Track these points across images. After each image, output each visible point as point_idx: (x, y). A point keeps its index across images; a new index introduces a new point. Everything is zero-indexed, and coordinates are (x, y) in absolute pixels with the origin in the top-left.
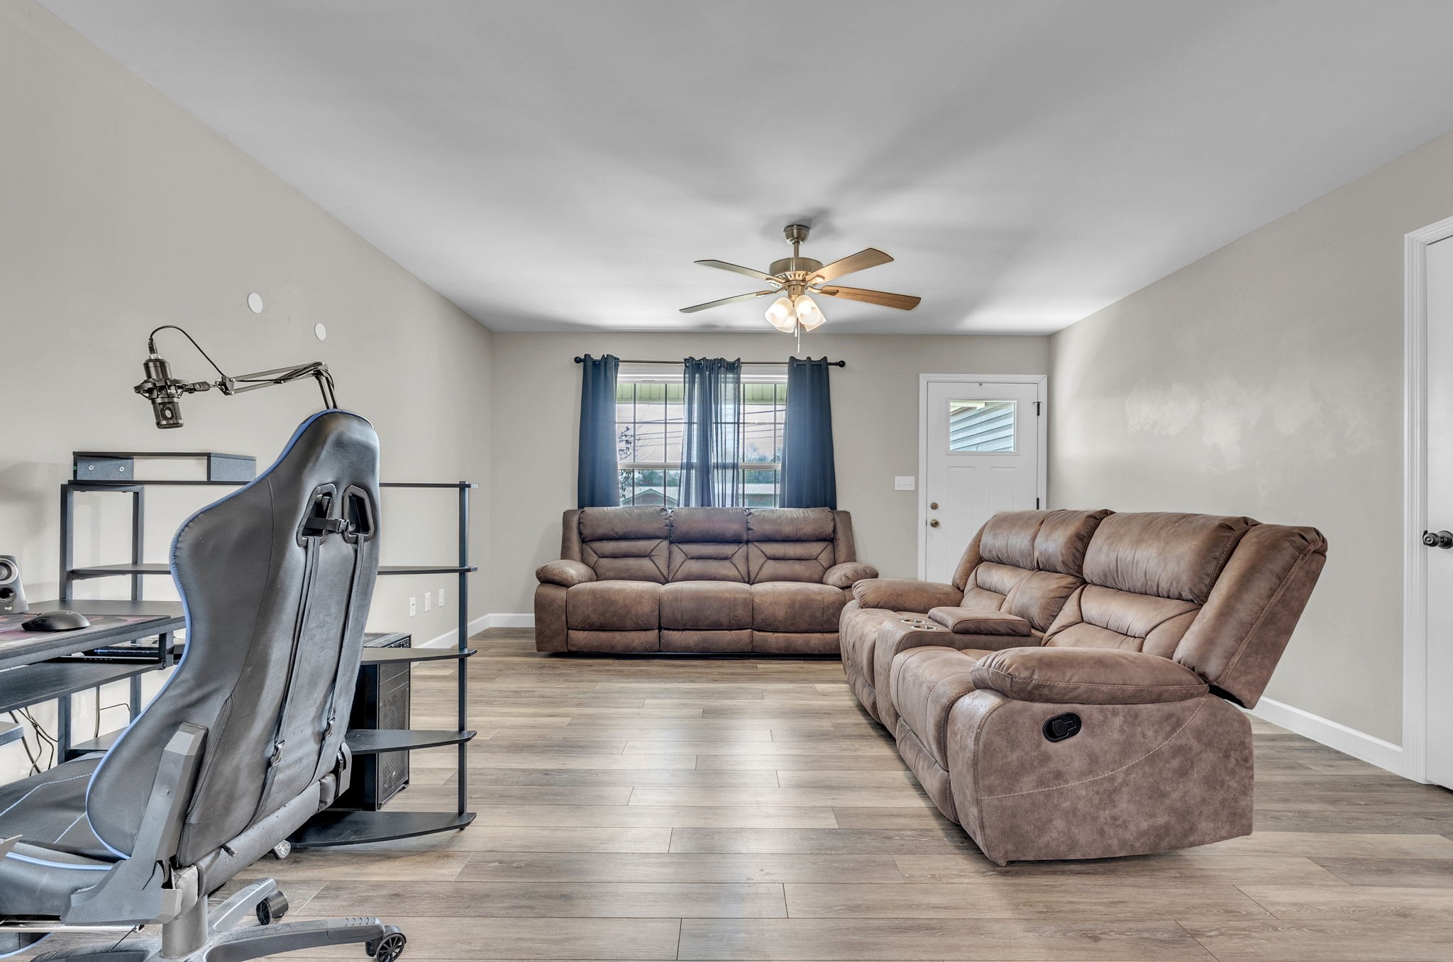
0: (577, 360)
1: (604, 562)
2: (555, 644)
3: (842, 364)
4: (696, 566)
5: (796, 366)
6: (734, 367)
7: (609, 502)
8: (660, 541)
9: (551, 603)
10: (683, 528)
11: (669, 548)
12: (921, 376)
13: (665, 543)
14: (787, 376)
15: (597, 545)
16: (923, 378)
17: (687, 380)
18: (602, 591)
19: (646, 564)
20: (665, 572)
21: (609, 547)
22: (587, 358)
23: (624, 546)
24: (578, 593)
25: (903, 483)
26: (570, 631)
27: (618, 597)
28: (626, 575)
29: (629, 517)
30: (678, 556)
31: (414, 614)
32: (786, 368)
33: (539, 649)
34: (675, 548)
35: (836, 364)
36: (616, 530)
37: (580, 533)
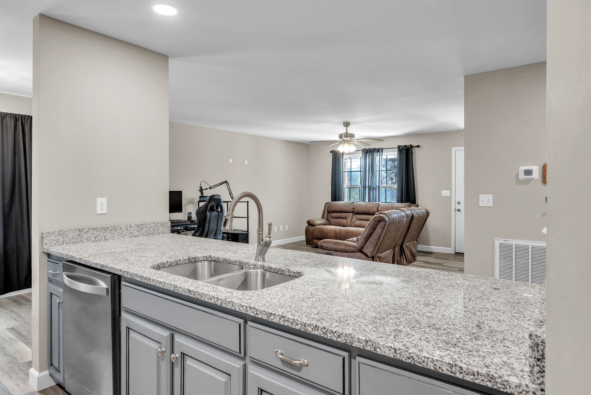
0: (331, 152)
1: (333, 219)
2: (310, 243)
3: (418, 146)
4: (358, 222)
5: (401, 149)
6: (378, 150)
7: (339, 199)
8: (350, 213)
9: (309, 231)
10: (357, 210)
11: (352, 216)
12: (452, 148)
13: (351, 214)
14: (397, 152)
15: (331, 214)
16: (453, 149)
17: (363, 156)
18: (321, 228)
19: (344, 221)
20: (349, 224)
21: (334, 215)
22: (334, 151)
23: (339, 214)
24: (316, 228)
25: (445, 193)
26: (314, 240)
27: (325, 230)
28: (337, 224)
29: (341, 205)
30: (354, 219)
31: (276, 231)
32: (397, 149)
33: (307, 244)
34: (354, 216)
35: (416, 147)
36: (337, 209)
37: (328, 210)
